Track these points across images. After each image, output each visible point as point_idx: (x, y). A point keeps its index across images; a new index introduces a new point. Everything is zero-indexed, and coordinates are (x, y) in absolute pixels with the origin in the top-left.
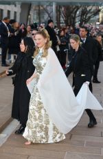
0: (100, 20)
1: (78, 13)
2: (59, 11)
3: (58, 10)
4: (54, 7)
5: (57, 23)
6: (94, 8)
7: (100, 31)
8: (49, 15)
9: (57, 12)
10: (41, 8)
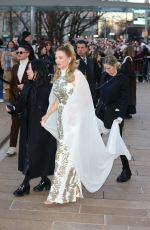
0: (100, 31)
1: (67, 21)
2: (40, 19)
3: (38, 18)
4: (32, 13)
5: (37, 36)
6: (90, 14)
7: (99, 48)
8: (25, 24)
9: (36, 21)
10: (14, 15)
